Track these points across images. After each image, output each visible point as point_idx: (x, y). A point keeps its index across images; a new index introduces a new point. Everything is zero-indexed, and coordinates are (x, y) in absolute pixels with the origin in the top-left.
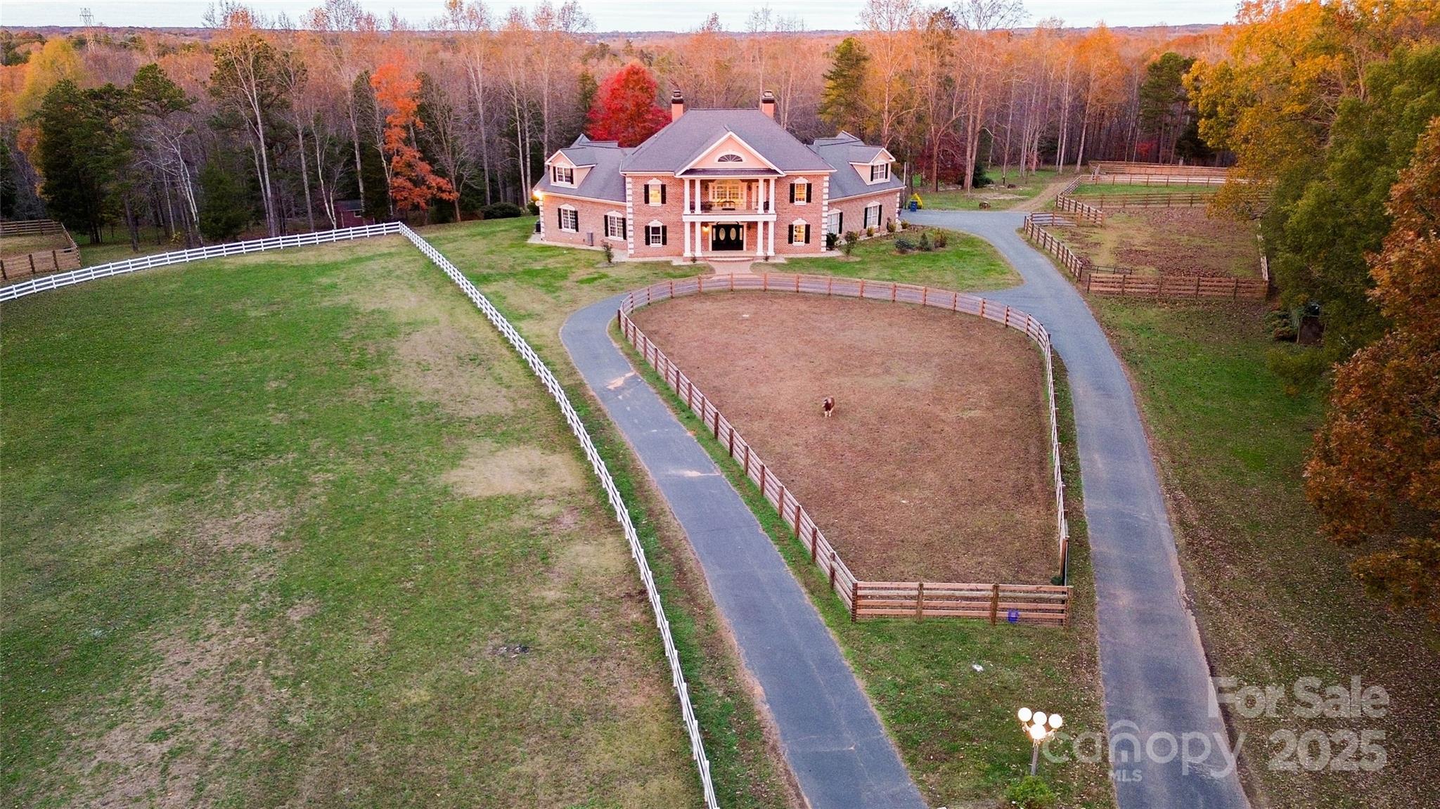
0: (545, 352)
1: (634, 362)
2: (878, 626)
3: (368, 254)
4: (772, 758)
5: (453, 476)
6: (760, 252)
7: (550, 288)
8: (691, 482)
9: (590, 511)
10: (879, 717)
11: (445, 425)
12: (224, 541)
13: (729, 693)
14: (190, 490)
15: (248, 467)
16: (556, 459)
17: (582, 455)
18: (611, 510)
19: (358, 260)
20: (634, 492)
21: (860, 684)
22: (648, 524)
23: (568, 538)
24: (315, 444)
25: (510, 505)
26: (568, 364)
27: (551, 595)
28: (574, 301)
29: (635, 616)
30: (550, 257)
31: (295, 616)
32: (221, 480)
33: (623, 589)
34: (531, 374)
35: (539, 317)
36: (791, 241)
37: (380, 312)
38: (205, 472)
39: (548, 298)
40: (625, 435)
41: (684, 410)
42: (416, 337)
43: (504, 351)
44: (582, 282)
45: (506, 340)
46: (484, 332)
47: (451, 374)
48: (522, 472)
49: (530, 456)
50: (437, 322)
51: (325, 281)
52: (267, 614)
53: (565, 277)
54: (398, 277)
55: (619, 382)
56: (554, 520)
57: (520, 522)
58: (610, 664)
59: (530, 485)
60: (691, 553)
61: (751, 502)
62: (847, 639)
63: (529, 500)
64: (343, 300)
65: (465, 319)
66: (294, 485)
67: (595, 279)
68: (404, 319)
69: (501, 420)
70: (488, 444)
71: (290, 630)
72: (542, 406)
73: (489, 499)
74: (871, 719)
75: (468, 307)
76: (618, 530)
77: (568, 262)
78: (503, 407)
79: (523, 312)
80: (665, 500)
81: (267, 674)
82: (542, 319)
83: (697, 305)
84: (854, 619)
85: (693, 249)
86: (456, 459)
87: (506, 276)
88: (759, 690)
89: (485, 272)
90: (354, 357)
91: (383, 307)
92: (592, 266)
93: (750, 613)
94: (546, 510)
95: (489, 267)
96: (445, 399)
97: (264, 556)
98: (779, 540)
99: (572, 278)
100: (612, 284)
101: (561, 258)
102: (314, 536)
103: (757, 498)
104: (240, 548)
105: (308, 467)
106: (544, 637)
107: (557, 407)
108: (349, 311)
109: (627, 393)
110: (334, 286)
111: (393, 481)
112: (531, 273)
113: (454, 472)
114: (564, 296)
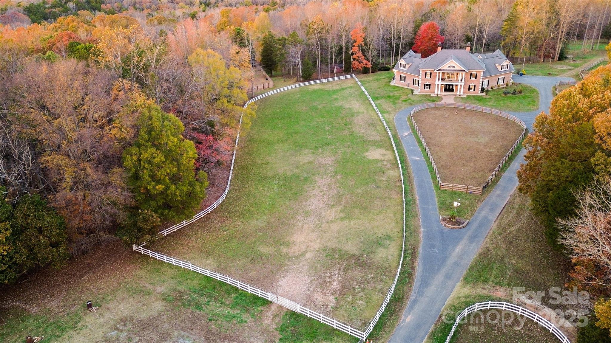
0: (390, 124)
1: (411, 128)
2: (444, 191)
3: (345, 87)
4: (416, 207)
5: (367, 154)
6: (458, 93)
7: (394, 103)
8: (417, 160)
9: (394, 164)
10: (437, 204)
11: (365, 142)
12: (324, 163)
13: (412, 198)
14: (315, 152)
15: (325, 148)
16: (388, 152)
17: (394, 152)
18: (398, 164)
19: (343, 89)
20: (403, 161)
21: (436, 199)
22: (405, 168)
23: (389, 169)
24: (338, 144)
25: (377, 161)
26: (395, 128)
27: (384, 179)
28: (400, 108)
29: (399, 184)
30: (396, 91)
31: (338, 177)
32: (320, 150)
33: (397, 180)
34: (385, 130)
35: (389, 113)
36: (469, 90)
37: (350, 108)
38: (317, 148)
39: (393, 106)
40: (405, 149)
41: (420, 142)
42: (359, 117)
43: (380, 123)
44: (403, 101)
45: (380, 120)
46: (375, 117)
47: (367, 129)
48: (381, 155)
49: (382, 151)
50: (364, 113)
51: (335, 97)
52: (333, 176)
53: (398, 99)
54: (354, 96)
55: (406, 134)
56: (386, 165)
57: (379, 165)
58: (393, 191)
59: (382, 157)
60: (413, 174)
61: (428, 166)
62: (437, 192)
63: (381, 161)
64: (340, 104)
65: (371, 113)
66: (335, 153)
67: (407, 100)
68: (356, 111)
69: (377, 142)
70: (374, 147)
71: (338, 179)
72: (387, 139)
73: (373, 160)
74: (436, 204)
75: (372, 108)
76: (399, 168)
77: (400, 93)
78: (378, 138)
79: (386, 111)
80: (410, 164)
81: (335, 185)
82: (390, 113)
83: (433, 112)
84: (440, 189)
85: (438, 91)
86: (367, 150)
87: (382, 98)
88: (418, 198)
89: (377, 96)
90: (344, 122)
91: (350, 107)
92: (407, 95)
93: (420, 186)
94: (385, 163)
95: (378, 94)
96: (365, 135)
97: (331, 166)
98: (431, 174)
99: (401, 99)
100: (412, 102)
101: (399, 92)
102: (340, 163)
103: (430, 165)
104: (327, 164)
105: (337, 149)
106: (382, 186)
107: (390, 139)
108: (341, 107)
109: (408, 137)
110: (337, 99)
111: (354, 154)
112: (389, 97)
113: (367, 153)
114: (397, 106)
